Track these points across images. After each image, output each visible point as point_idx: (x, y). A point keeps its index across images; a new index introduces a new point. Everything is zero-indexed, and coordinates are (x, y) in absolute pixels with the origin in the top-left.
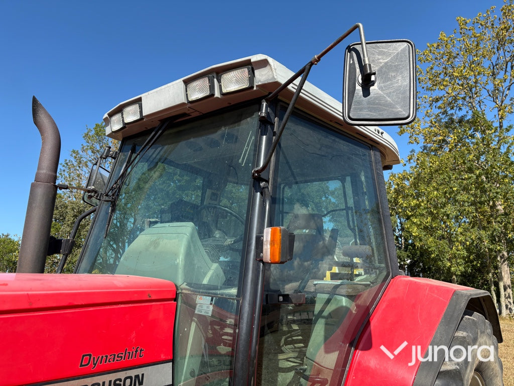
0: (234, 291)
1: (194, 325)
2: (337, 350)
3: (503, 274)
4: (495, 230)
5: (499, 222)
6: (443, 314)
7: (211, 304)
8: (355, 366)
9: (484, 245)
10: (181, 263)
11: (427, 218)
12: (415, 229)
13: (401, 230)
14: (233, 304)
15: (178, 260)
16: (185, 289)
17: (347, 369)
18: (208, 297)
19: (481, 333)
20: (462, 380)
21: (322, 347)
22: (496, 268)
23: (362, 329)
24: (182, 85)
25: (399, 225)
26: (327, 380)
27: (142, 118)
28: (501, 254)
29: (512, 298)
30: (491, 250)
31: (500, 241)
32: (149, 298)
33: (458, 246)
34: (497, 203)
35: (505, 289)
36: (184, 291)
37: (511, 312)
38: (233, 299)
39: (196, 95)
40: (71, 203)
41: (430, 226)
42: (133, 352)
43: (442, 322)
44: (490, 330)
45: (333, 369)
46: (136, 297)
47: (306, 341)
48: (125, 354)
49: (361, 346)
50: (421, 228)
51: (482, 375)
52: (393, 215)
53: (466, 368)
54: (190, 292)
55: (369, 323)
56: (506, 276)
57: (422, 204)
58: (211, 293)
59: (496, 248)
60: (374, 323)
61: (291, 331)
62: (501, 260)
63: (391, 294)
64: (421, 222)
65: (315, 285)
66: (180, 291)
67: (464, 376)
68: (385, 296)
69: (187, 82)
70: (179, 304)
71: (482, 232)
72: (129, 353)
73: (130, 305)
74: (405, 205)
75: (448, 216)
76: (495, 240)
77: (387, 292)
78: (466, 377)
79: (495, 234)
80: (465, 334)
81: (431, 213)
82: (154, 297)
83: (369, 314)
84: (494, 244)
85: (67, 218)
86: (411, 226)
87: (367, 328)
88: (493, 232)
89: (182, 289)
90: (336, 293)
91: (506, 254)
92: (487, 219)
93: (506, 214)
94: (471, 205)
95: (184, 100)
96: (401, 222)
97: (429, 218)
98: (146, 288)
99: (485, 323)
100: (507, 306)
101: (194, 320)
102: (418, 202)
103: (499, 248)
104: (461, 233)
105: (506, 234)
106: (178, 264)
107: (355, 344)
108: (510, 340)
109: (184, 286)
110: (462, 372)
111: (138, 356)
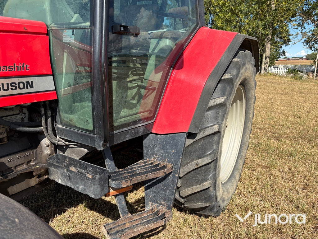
0: (88, 24)
1: (65, 55)
2: (162, 71)
3: (266, 49)
4: (267, 20)
5: (271, 15)
6: (228, 47)
7: (73, 34)
8: (172, 79)
9: (259, 31)
10: (47, 8)
11: (228, 14)
12: (220, 21)
13: (211, 24)
14: (88, 32)
15: (45, 6)
16: (53, 27)
17: (168, 81)
18: (70, 30)
19: (248, 62)
20: (233, 84)
21: (154, 71)
22: (263, 46)
23: (178, 57)
25: (211, 20)
26: (156, 88)
28: (268, 37)
29: (268, 63)
30: (262, 34)
31: (269, 28)
32: (25, 30)
33: (244, 32)
34: (272, 3)
35: (266, 58)
36: (53, 28)
37: (266, 72)
38: (88, 29)
41: (230, 19)
42: (20, 66)
43: (226, 51)
44: (253, 62)
45: (159, 81)
46: (13, 28)
47: (144, 70)
48: (15, 67)
49: (176, 67)
50: (224, 21)
51: (244, 88)
52: (207, 14)
53: (237, 78)
54: (57, 28)
55: (182, 54)
56: (268, 51)
57: (227, 4)
58: (72, 27)
59: (266, 33)
60: (185, 54)
61: (135, 67)
62: (267, 41)
63: (198, 37)
64: (224, 16)
65: (150, 34)
66: (50, 28)
67: (235, 82)
68: (194, 38)
70: (51, 38)
71: (260, 23)
72: (18, 67)
73: (11, 34)
74: (215, 4)
75: (241, 11)
76: (266, 28)
77: (196, 36)
78: (236, 83)
79: (267, 23)
80: (239, 60)
81: (231, 10)
82: (29, 30)
83: (183, 49)
84: (265, 30)
86: (218, 19)
87: (181, 57)
88: (266, 22)
89: (51, 27)
90: (163, 37)
91: (270, 37)
92: (264, 14)
93: (276, 10)
94: (257, 4)
96: (212, 18)
97: (230, 13)
98: (22, 23)
99: (251, 58)
100: (265, 68)
101: (66, 52)
102: (224, 2)
103: (267, 33)
104: (248, 24)
105: (273, 24)
106: (45, 9)
107: (173, 67)
108: (263, 85)
109: (53, 25)
110: (234, 79)
111: (25, 69)
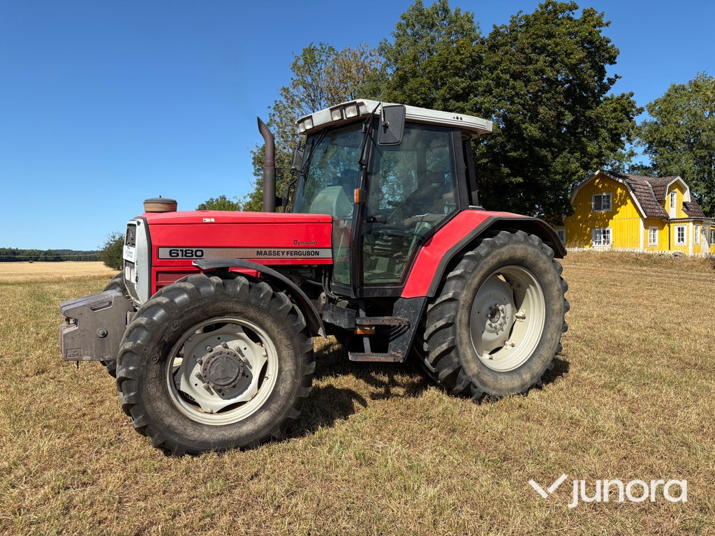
1: (342, 235)
7: (344, 223)
15: (333, 205)
24: (329, 111)
27: (314, 127)
36: (336, 219)
39: (336, 118)
40: (287, 156)
48: (310, 242)
49: (425, 245)
66: (334, 219)
69: (331, 110)
70: (334, 225)
85: (285, 175)
95: (331, 120)
106: (333, 207)
109: (336, 217)
111: (316, 244)
